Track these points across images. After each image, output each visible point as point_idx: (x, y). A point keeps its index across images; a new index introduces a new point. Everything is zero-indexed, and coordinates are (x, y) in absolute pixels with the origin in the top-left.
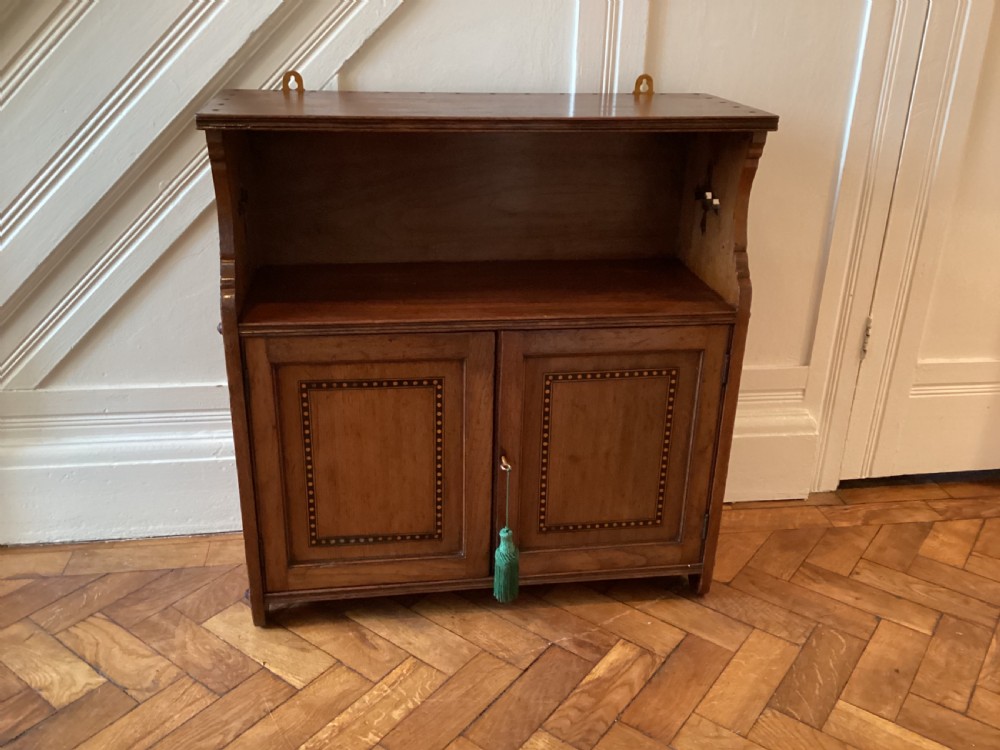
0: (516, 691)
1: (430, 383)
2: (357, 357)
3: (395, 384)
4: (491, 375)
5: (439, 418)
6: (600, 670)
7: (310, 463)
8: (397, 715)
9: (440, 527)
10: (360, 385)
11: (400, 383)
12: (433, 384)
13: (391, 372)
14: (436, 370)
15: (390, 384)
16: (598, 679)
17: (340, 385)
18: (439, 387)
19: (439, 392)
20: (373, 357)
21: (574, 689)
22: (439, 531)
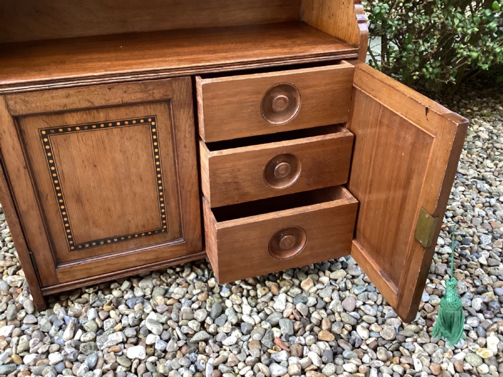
1: (146, 120)
2: (85, 105)
3: (118, 124)
4: (191, 111)
5: (156, 147)
7: (59, 191)
9: (165, 224)
10: (90, 127)
11: (122, 123)
12: (149, 121)
13: (113, 115)
14: (150, 111)
15: (114, 124)
17: (73, 129)
18: (153, 123)
19: (154, 127)
20: (97, 104)
22: (165, 227)
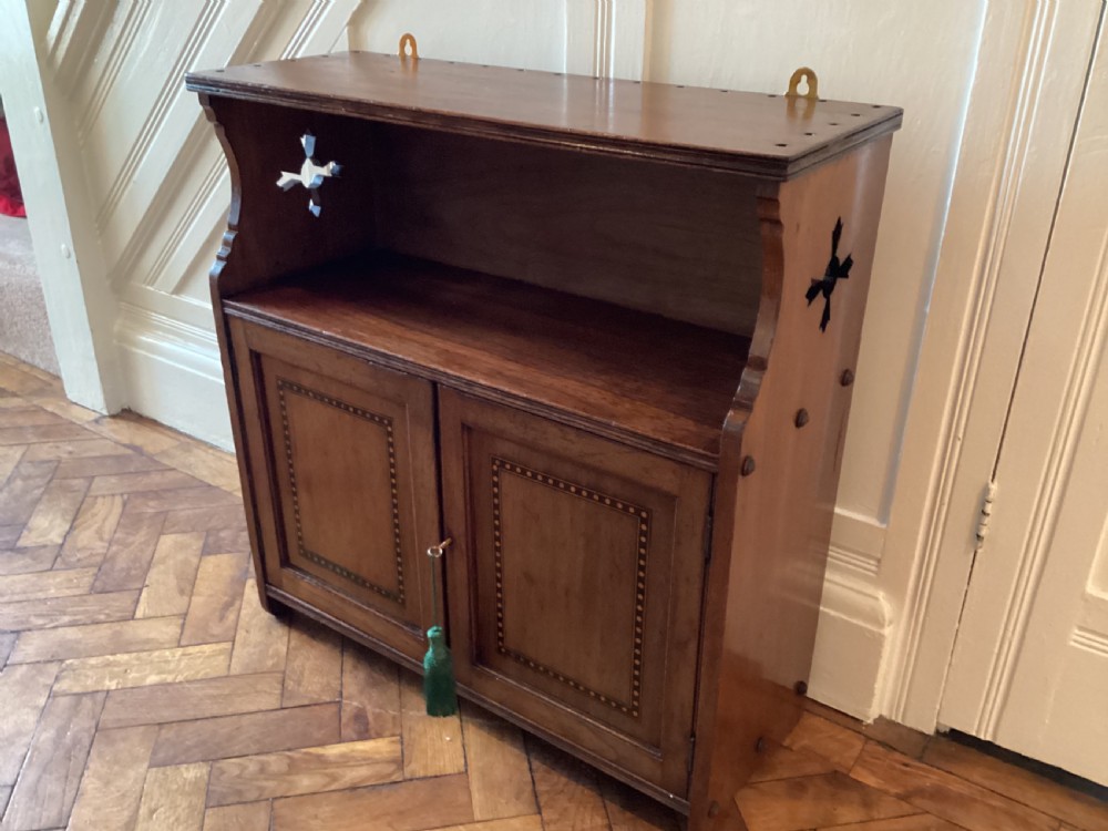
0: (246, 720)
6: (334, 750)
8: (153, 679)
16: (322, 755)
21: (289, 750)
